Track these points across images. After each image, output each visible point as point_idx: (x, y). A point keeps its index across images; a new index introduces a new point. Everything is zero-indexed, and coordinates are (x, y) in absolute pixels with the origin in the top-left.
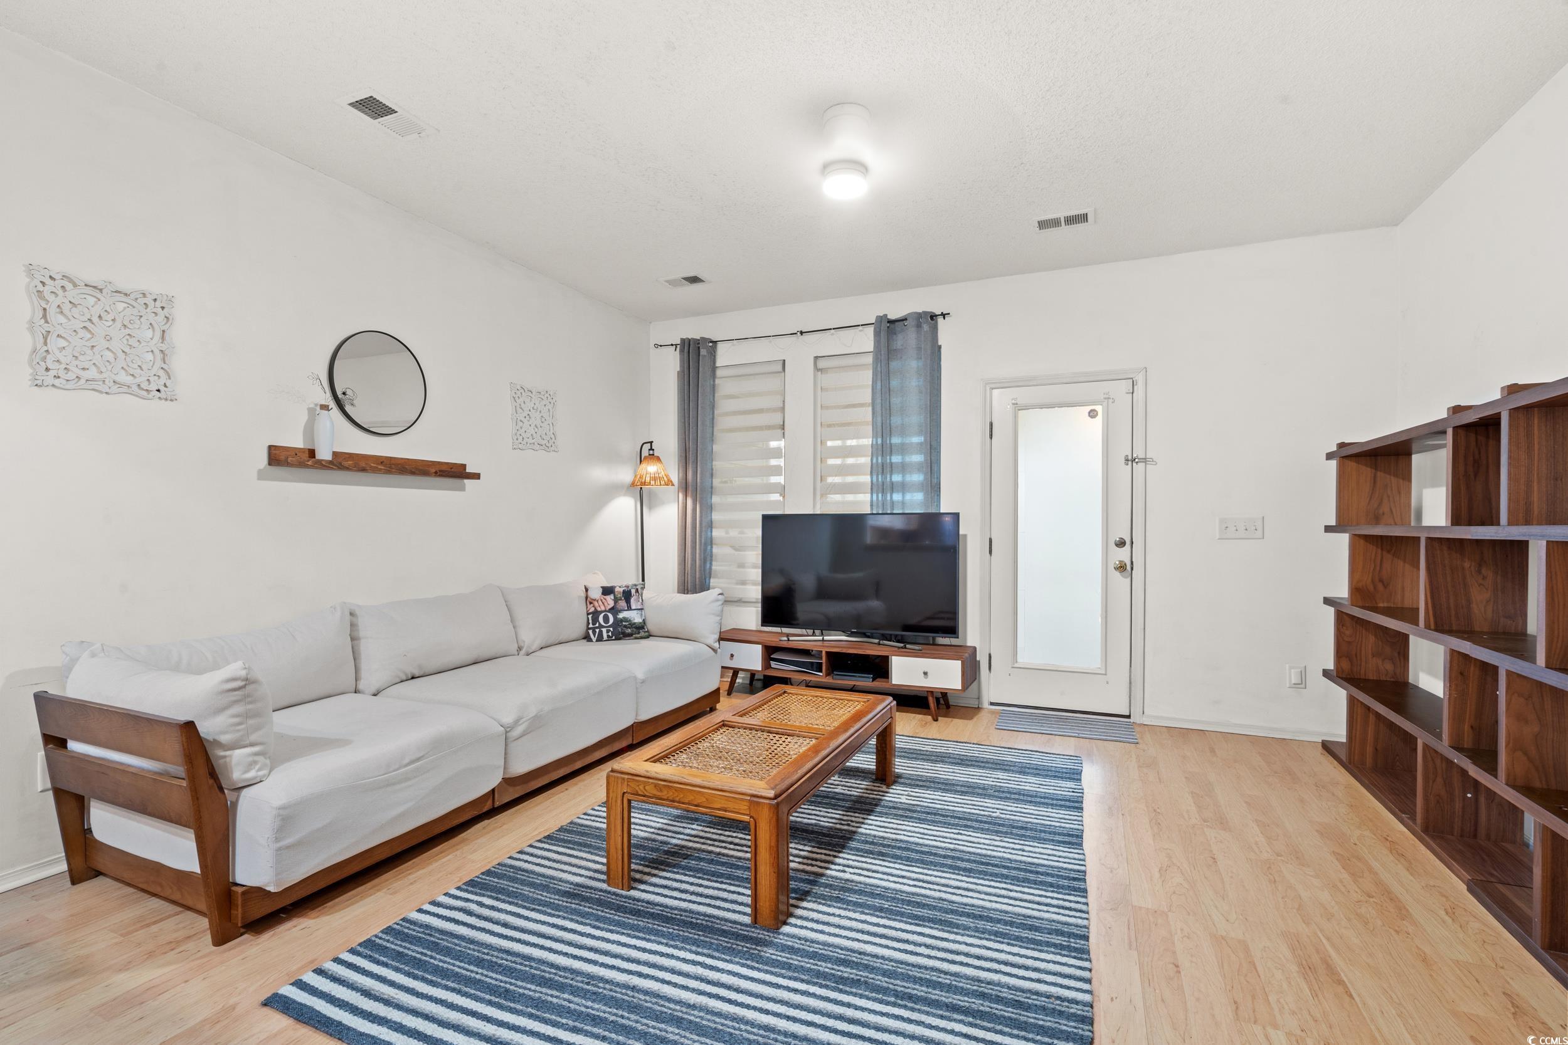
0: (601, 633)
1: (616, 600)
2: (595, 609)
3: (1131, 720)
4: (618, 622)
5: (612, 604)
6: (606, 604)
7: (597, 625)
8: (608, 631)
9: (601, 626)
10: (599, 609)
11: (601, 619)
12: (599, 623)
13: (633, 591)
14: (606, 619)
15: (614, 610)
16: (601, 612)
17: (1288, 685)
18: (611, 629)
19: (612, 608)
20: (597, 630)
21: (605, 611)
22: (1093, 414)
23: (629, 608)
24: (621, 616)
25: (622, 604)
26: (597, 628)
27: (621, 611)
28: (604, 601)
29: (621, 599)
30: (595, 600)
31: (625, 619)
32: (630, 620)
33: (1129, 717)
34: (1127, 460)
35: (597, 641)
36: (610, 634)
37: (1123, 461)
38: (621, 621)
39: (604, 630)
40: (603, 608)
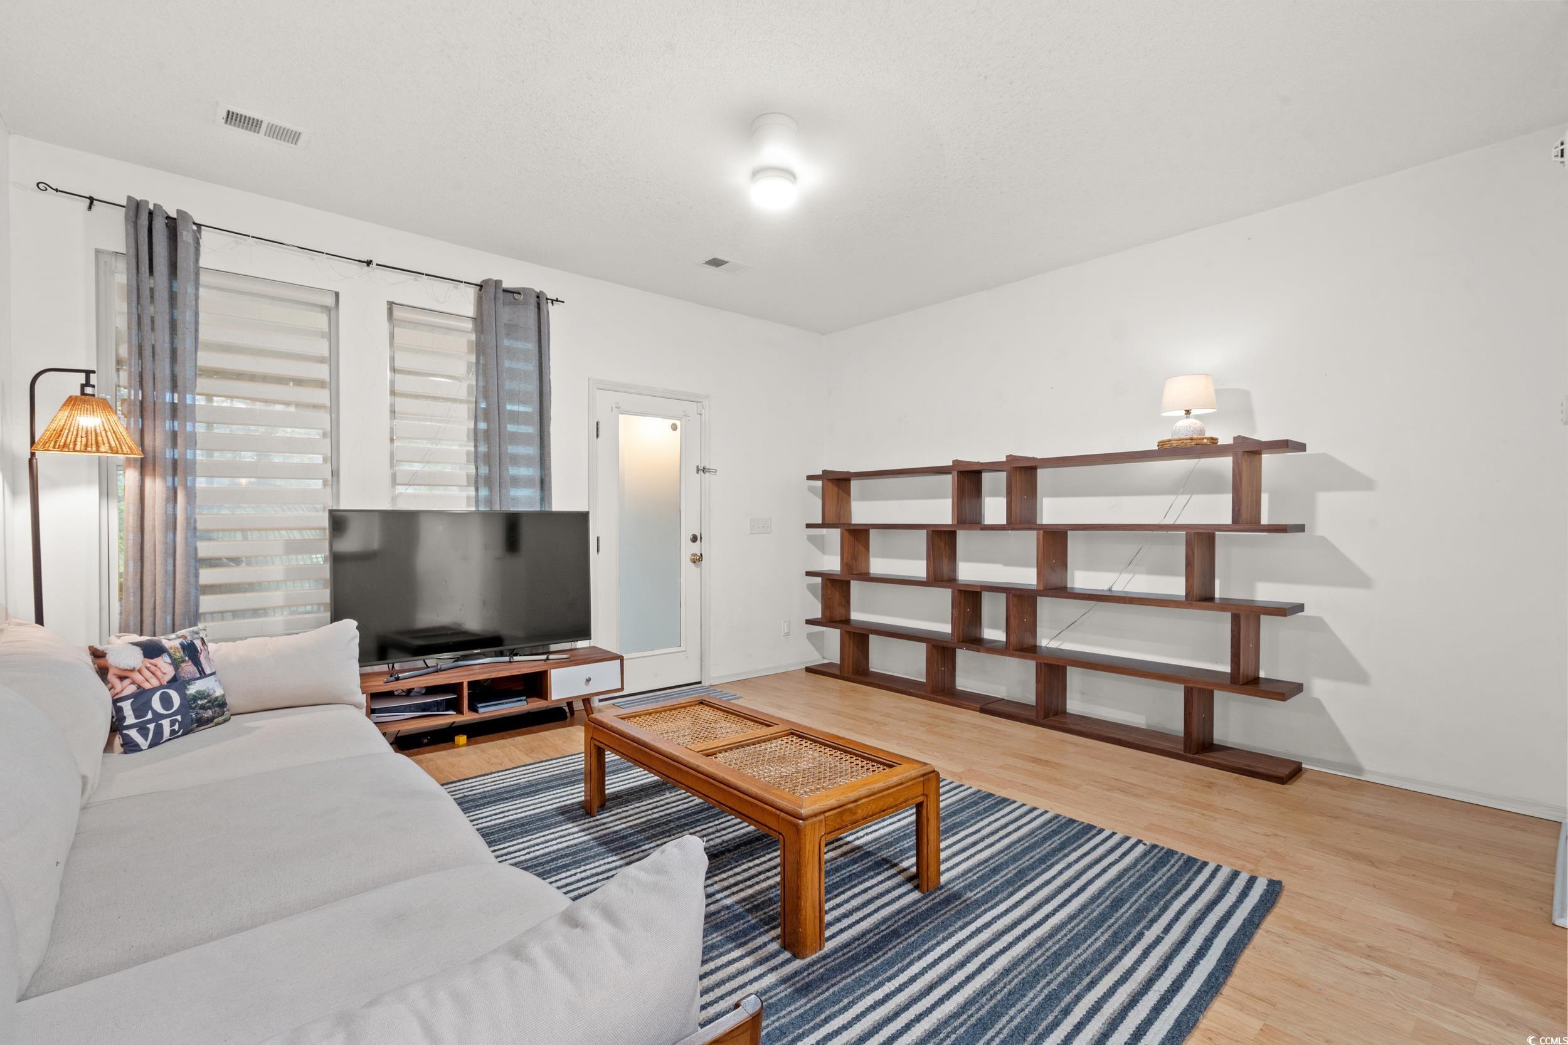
0: (159, 730)
1: (176, 664)
2: (139, 687)
3: (703, 684)
4: (189, 703)
5: (170, 672)
6: (159, 673)
7: (150, 716)
8: (172, 723)
9: (158, 717)
10: (147, 686)
11: (156, 703)
12: (155, 713)
13: (198, 643)
14: (166, 701)
15: (176, 682)
16: (154, 690)
17: (783, 634)
18: (179, 718)
19: (174, 680)
20: (152, 726)
21: (161, 687)
22: (674, 427)
23: (203, 674)
24: (192, 690)
25: (189, 668)
26: (150, 721)
27: (190, 681)
28: (153, 668)
29: (184, 661)
30: (133, 670)
31: (201, 695)
32: (209, 695)
33: (700, 683)
34: (698, 471)
35: (150, 746)
36: (176, 727)
37: (695, 471)
38: (195, 698)
39: (166, 723)
40: (155, 683)
